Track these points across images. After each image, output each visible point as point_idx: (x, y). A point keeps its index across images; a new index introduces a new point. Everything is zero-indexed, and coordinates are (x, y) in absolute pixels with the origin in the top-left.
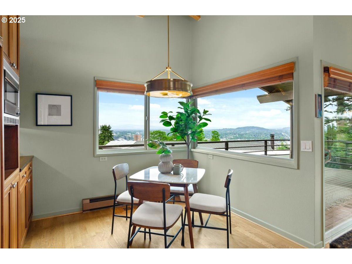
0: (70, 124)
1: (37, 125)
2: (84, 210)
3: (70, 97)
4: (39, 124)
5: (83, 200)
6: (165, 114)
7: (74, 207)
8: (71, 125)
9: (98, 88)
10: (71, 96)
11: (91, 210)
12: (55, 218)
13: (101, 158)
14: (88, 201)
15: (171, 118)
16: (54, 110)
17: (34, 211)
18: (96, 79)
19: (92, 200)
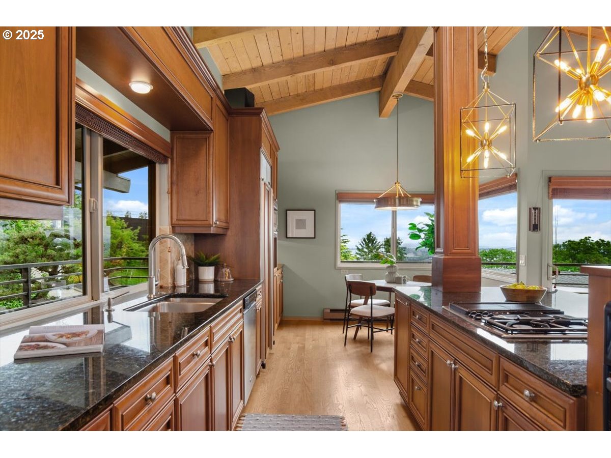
0: (313, 237)
1: (287, 238)
2: (325, 318)
3: (313, 212)
4: (288, 237)
5: (324, 309)
6: (413, 226)
7: (316, 315)
8: (315, 238)
9: (341, 201)
10: (315, 211)
11: (331, 320)
12: (300, 321)
13: (342, 270)
14: (329, 311)
15: (420, 231)
16: (301, 224)
17: (284, 310)
18: (337, 192)
19: (332, 311)
